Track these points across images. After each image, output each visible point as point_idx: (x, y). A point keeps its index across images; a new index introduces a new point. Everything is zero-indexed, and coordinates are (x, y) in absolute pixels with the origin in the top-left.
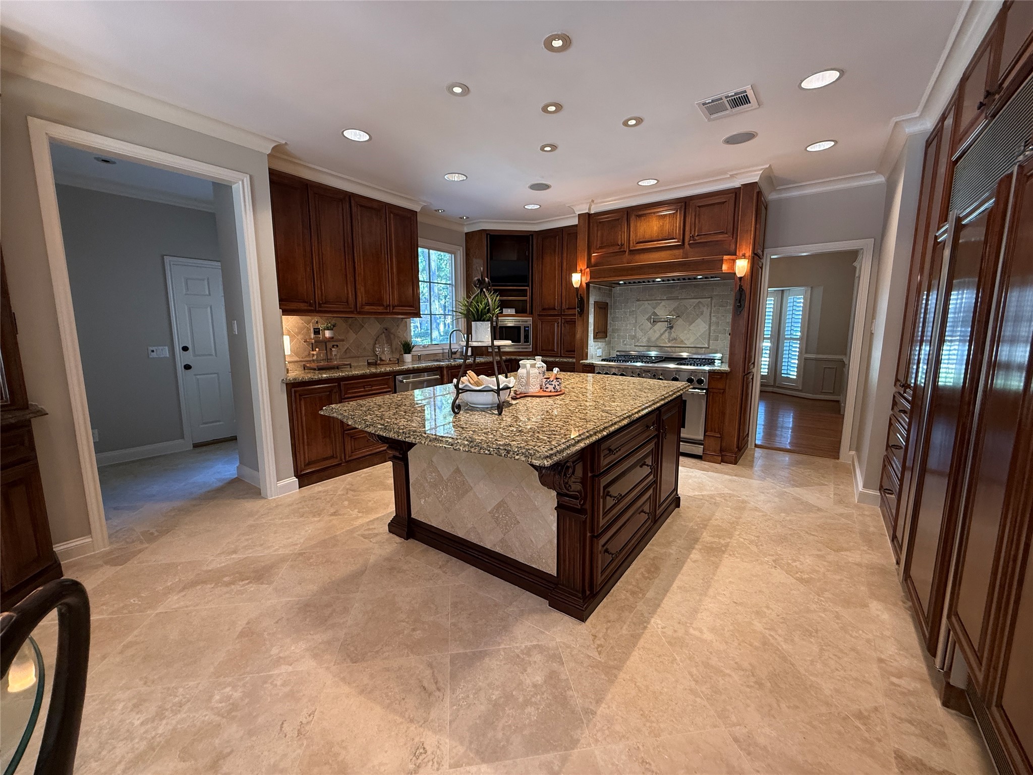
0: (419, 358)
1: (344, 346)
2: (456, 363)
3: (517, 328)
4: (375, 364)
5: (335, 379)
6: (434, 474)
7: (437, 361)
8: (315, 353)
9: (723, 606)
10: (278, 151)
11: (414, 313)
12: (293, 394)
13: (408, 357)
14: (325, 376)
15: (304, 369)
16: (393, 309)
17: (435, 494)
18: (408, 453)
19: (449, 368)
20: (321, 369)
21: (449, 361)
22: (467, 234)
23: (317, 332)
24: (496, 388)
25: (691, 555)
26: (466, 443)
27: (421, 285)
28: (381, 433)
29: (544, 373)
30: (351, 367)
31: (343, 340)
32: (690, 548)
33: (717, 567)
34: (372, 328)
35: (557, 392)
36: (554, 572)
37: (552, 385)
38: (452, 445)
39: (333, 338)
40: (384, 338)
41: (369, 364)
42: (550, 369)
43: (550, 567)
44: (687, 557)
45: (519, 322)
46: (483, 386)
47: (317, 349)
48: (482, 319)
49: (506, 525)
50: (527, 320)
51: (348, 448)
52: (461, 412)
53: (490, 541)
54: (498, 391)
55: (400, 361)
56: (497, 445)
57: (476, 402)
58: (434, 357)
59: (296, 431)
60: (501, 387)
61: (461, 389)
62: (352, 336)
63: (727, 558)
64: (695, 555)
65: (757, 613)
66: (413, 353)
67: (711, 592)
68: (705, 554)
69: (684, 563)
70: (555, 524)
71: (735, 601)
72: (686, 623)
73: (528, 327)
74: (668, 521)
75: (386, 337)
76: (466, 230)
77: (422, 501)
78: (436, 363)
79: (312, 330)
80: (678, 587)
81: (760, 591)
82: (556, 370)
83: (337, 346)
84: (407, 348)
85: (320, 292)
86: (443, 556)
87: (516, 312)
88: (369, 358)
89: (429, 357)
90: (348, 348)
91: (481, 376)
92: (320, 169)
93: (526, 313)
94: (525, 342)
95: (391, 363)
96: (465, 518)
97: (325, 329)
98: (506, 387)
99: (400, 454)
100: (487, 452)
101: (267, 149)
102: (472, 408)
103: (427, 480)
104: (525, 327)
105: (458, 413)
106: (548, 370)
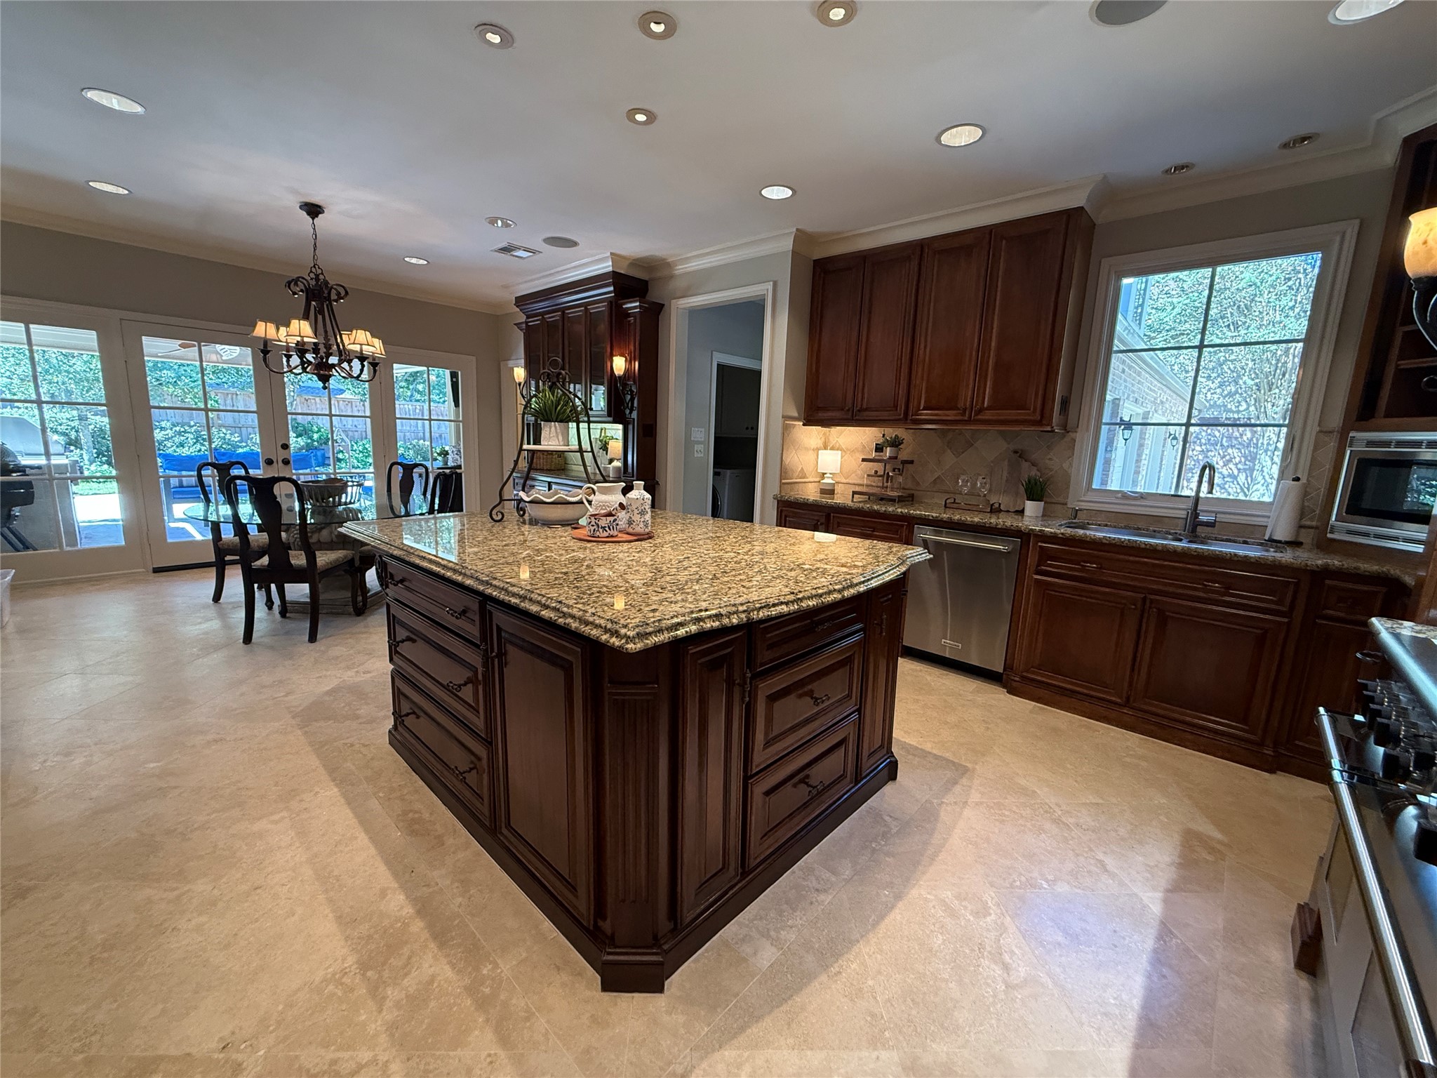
9: (270, 869)
10: (803, 239)
13: (1032, 507)
25: (402, 897)
32: (424, 908)
33: (339, 918)
44: (406, 888)
63: (344, 960)
64: (398, 904)
65: (213, 903)
67: (307, 872)
68: (386, 922)
69: (396, 875)
71: (258, 891)
72: (298, 815)
74: (547, 924)
80: (356, 838)
81: (227, 946)
92: (872, 229)
101: (787, 244)
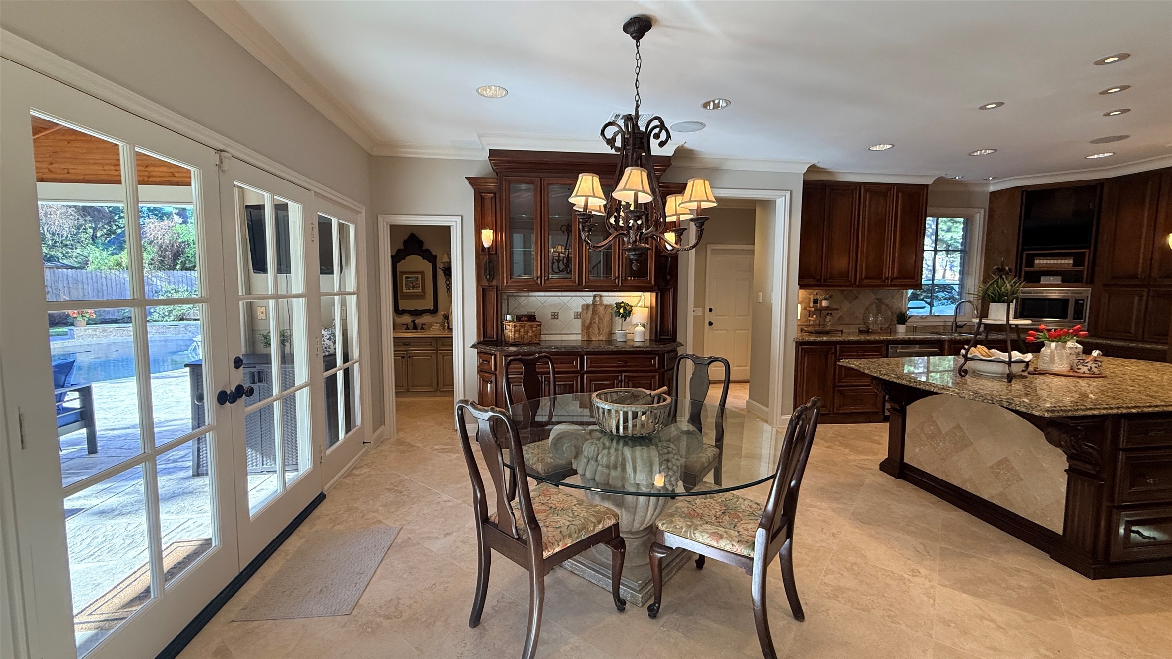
0: (915, 329)
1: (837, 315)
2: (962, 337)
3: (1064, 302)
4: (867, 332)
5: (833, 342)
6: (932, 428)
7: (936, 333)
8: (812, 319)
11: (914, 284)
12: (800, 350)
13: (901, 329)
14: (825, 338)
15: (801, 331)
16: (891, 281)
17: (931, 444)
18: (907, 407)
19: (951, 342)
20: (818, 333)
21: (952, 335)
22: (991, 193)
23: (815, 301)
24: (1008, 360)
26: (971, 393)
27: (925, 254)
28: (895, 380)
29: (1078, 354)
30: (842, 333)
31: (838, 310)
34: (867, 298)
35: (1093, 374)
36: (1060, 532)
37: (1087, 366)
38: (958, 394)
39: (828, 307)
40: (875, 308)
41: (860, 332)
42: (1087, 351)
43: (1057, 525)
45: (1068, 293)
46: (993, 358)
47: (814, 316)
48: (1002, 300)
49: (1008, 480)
50: (1085, 292)
51: (837, 402)
52: (967, 376)
53: (989, 492)
54: (1010, 363)
55: (892, 331)
56: (1000, 398)
57: (984, 370)
58: (934, 329)
59: (799, 379)
60: (1013, 360)
61: (969, 358)
62: (846, 306)
66: (907, 323)
70: (1065, 486)
73: (1083, 300)
75: (876, 307)
76: (992, 189)
77: (917, 450)
78: (936, 336)
79: (812, 299)
82: (1095, 353)
83: (831, 314)
84: (902, 318)
85: (826, 269)
86: (934, 498)
87: (1063, 281)
88: (859, 326)
89: (925, 329)
90: (841, 316)
91: (993, 350)
93: (1082, 282)
94: (1074, 319)
95: (884, 331)
96: (961, 469)
97: (823, 300)
98: (1020, 361)
99: (899, 406)
100: (990, 401)
101: (804, 169)
102: (977, 374)
103: (924, 432)
104: (1077, 301)
105: (964, 376)
106: (1084, 353)
